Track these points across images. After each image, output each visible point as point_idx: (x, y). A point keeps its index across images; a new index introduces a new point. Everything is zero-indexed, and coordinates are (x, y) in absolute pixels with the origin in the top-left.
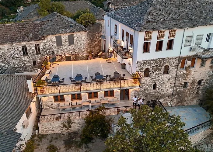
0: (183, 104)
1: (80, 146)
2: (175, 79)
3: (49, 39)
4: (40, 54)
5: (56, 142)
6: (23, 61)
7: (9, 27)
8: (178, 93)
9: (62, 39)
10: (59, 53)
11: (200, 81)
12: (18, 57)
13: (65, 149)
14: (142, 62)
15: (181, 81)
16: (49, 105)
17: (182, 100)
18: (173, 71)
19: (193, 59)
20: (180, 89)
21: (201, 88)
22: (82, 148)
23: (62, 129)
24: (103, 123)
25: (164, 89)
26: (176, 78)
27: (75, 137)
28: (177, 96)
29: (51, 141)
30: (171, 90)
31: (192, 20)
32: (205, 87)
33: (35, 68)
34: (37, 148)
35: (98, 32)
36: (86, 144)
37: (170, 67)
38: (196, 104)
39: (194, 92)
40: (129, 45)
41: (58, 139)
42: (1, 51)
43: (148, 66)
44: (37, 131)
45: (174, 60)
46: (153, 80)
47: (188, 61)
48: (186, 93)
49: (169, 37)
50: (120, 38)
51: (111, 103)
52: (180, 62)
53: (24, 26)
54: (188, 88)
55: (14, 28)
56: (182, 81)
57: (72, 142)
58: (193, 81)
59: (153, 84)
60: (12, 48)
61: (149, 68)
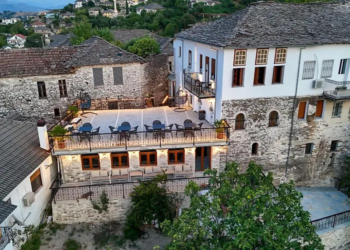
0: (306, 185)
1: (120, 244)
2: (290, 137)
3: (82, 73)
4: (67, 96)
5: (79, 236)
6: (37, 106)
7: (20, 54)
8: (297, 163)
9: (104, 73)
10: (99, 96)
11: (334, 144)
12: (30, 100)
13: (94, 247)
14: (231, 103)
15: (300, 140)
16: (74, 174)
17: (305, 177)
18: (286, 123)
19: (319, 102)
20: (300, 156)
21: (337, 156)
22: (125, 246)
23: (92, 214)
24: (162, 202)
25: (271, 154)
26: (291, 134)
27: (115, 229)
28: (295, 168)
29: (72, 234)
30: (283, 156)
31: (312, 35)
32: (344, 154)
33: (58, 119)
34: (45, 244)
35: (163, 68)
36: (133, 240)
37: (279, 114)
38: (330, 186)
39: (324, 163)
40: (210, 78)
41: (84, 232)
42: (4, 88)
43: (241, 110)
44: (50, 217)
45: (286, 103)
46: (251, 135)
47: (310, 106)
48: (312, 164)
49: (276, 61)
50: (197, 69)
51: (179, 173)
52: (297, 106)
53: (45, 53)
54: (314, 154)
55: (28, 55)
56: (302, 141)
57: (109, 237)
58: (322, 143)
59: (252, 143)
60: (22, 85)
61: (244, 114)
